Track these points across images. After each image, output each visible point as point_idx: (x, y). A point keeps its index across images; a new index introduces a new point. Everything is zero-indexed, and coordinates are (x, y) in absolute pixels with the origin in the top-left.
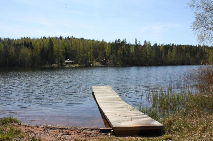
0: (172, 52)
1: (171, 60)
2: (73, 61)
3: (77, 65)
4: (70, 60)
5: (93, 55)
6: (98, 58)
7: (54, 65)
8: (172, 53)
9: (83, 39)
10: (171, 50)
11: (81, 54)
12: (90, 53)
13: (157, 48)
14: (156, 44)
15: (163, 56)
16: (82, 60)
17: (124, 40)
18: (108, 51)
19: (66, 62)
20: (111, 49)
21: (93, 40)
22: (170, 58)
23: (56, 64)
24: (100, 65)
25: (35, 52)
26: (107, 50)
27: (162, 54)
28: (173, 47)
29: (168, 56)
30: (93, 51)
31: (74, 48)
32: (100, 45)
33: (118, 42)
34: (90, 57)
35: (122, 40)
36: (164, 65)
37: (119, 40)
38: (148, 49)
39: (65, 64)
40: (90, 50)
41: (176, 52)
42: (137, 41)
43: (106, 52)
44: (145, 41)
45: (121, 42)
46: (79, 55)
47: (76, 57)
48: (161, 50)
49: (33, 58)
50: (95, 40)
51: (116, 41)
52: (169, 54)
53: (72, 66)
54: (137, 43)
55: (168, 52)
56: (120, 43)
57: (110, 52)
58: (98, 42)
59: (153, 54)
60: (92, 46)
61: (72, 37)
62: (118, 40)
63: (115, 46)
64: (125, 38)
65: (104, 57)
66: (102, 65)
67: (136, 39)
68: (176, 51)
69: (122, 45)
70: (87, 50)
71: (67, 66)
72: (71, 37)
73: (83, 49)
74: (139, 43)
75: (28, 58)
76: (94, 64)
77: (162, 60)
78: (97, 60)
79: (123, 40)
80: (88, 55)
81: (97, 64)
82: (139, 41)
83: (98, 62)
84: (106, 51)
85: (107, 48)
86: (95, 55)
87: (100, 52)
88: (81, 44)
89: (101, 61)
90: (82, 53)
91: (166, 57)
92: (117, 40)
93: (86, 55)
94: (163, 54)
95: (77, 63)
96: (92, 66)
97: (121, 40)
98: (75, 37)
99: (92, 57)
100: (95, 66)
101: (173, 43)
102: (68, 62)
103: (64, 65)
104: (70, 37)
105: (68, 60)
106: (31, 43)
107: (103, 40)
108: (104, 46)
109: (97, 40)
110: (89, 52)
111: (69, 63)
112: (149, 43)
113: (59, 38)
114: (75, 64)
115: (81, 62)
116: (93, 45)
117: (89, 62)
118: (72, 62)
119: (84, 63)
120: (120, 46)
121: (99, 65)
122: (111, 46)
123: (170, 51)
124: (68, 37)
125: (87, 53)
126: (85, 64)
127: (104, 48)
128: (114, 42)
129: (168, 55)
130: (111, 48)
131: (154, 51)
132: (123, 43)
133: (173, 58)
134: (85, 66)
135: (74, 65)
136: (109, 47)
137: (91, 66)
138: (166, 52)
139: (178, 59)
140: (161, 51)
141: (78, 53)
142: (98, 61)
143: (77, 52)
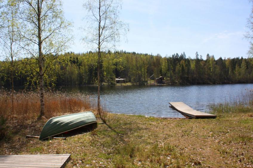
0: (240, 67)
1: (240, 77)
2: (125, 79)
3: (129, 84)
4: (122, 78)
5: (147, 72)
6: (153, 75)
7: (104, 83)
8: (240, 69)
9: (134, 53)
10: (240, 65)
11: (134, 71)
12: (144, 70)
13: (223, 63)
14: (221, 59)
15: (229, 72)
16: (134, 78)
17: (183, 54)
18: (165, 68)
19: (117, 80)
20: (168, 65)
21: (146, 55)
22: (238, 74)
23: (106, 82)
24: (156, 84)
25: (82, 69)
26: (164, 66)
27: (228, 71)
28: (242, 62)
29: (236, 73)
30: (148, 68)
31: (125, 64)
32: (155, 60)
33: (176, 56)
34: (144, 74)
35: (181, 54)
36: (231, 83)
37: (177, 54)
38: (211, 65)
39: (116, 83)
40: (144, 67)
41: (246, 68)
42: (198, 55)
43: (161, 69)
44: (208, 55)
45: (179, 56)
46: (132, 73)
47: (129, 75)
48: (227, 65)
49: (80, 76)
50: (149, 54)
51: (173, 56)
52: (236, 69)
53: (124, 84)
54: (198, 57)
55: (236, 67)
56: (178, 58)
57: (168, 69)
58: (152, 57)
59: (218, 70)
60: (145, 61)
61: (122, 51)
62: (176, 55)
63: (173, 61)
64: (184, 52)
65: (161, 74)
66: (158, 83)
67: (197, 52)
68: (246, 66)
69: (181, 60)
70: (141, 67)
71: (118, 85)
72: (120, 51)
73: (136, 65)
74: (200, 57)
75: (75, 76)
76: (149, 82)
77: (229, 77)
78: (152, 77)
79: (182, 54)
80: (142, 72)
81: (152, 82)
82: (201, 56)
83: (153, 80)
84: (163, 67)
85: (163, 64)
86: (150, 72)
87: (156, 68)
88: (134, 59)
89: (157, 79)
90: (135, 70)
91: (233, 73)
92: (175, 54)
93: (139, 72)
94: (229, 70)
95: (130, 81)
96: (147, 84)
97: (180, 55)
98: (125, 52)
99: (146, 74)
100: (150, 85)
101: (242, 57)
102: (119, 80)
103: (115, 84)
104: (119, 51)
105: (119, 78)
106: (77, 59)
107: (158, 55)
108: (159, 62)
109: (151, 54)
110: (143, 69)
111: (120, 81)
112: (213, 57)
113: (107, 52)
114: (127, 82)
115: (134, 80)
116: (147, 60)
117: (142, 80)
118: (124, 80)
119: (137, 82)
120: (179, 61)
121: (155, 83)
122: (168, 62)
123: (239, 67)
124: (117, 51)
125: (141, 70)
126: (138, 83)
127: (160, 64)
128: (172, 57)
129: (236, 71)
131: (219, 67)
132: (182, 57)
133: (241, 75)
134: (138, 84)
135: (126, 84)
136: (165, 63)
137: (146, 84)
138: (234, 68)
139: (249, 76)
140: (227, 67)
141: (130, 70)
142: (153, 79)
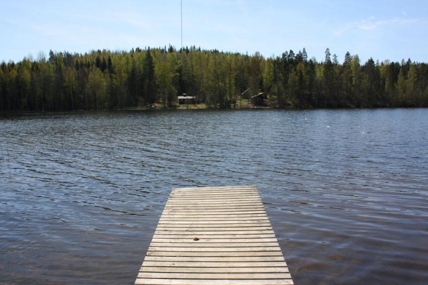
0: (406, 78)
1: (405, 96)
2: (195, 97)
3: (202, 106)
4: (189, 95)
5: (236, 85)
6: (246, 91)
7: (156, 105)
8: (406, 81)
9: (216, 52)
10: (405, 74)
11: (210, 83)
12: (230, 81)
13: (373, 69)
14: (371, 62)
15: (386, 86)
16: (212, 96)
17: (302, 52)
18: (268, 77)
19: (180, 99)
20: (275, 72)
21: (237, 54)
22: (402, 91)
23: (160, 103)
24: (251, 106)
25: (116, 78)
26: (266, 74)
27: (384, 83)
28: (409, 68)
29: (398, 87)
30: (236, 76)
31: (197, 69)
32: (251, 63)
33: (289, 56)
34: (230, 88)
35: (298, 53)
36: (389, 106)
37: (291, 52)
38: (354, 72)
39: (178, 104)
40: (229, 74)
41: (416, 78)
42: (330, 55)
43: (262, 79)
44: (348, 54)
45: (295, 55)
46: (207, 85)
47: (201, 90)
48: (382, 73)
49: (113, 91)
50: (242, 54)
51: (284, 55)
52: (399, 82)
53: (192, 107)
54: (329, 58)
55: (399, 77)
56: (294, 58)
57: (273, 78)
58: (246, 57)
59: (366, 82)
60: (233, 66)
61: (194, 47)
62: (289, 53)
63: (283, 65)
64: (304, 49)
65: (260, 88)
66: (256, 105)
67: (328, 49)
68: (416, 75)
69: (298, 63)
70: (223, 74)
71: (182, 107)
72: (191, 48)
73: (215, 71)
74: (333, 58)
75: (103, 92)
76: (238, 103)
77: (384, 95)
78: (244, 94)
79: (300, 52)
80: (225, 84)
81: (245, 103)
82: (335, 55)
83: (246, 100)
84: (264, 75)
85: (266, 70)
86: (241, 86)
87: (251, 78)
88: (212, 61)
89: (253, 97)
90: (213, 81)
91: (394, 88)
92: (287, 52)
93: (220, 84)
94: (386, 82)
95: (203, 102)
96: (234, 107)
97: (296, 53)
98: (200, 49)
99: (234, 88)
100: (239, 108)
101: (409, 59)
102: (184, 99)
103: (176, 106)
104: (189, 48)
105: (185, 96)
106: (110, 60)
107: (257, 53)
108: (259, 66)
109: (245, 54)
110: (228, 78)
111: (186, 101)
112: (357, 59)
113: (167, 50)
114: (199, 103)
115: (211, 99)
116: (236, 64)
117: (226, 98)
118: (193, 99)
119: (217, 102)
120: (294, 65)
121: (249, 105)
122: (275, 66)
123: (403, 77)
124: (185, 48)
125: (223, 81)
126: (219, 104)
127: (259, 70)
128: (281, 57)
129: (398, 86)
130: (275, 69)
131: (367, 76)
132: (300, 57)
133: (408, 92)
134: (219, 107)
135: (196, 106)
136: (270, 67)
137: (232, 107)
138: (394, 79)
139: (421, 94)
140: (382, 77)
141: (205, 80)
142: (246, 97)
143: (202, 78)
